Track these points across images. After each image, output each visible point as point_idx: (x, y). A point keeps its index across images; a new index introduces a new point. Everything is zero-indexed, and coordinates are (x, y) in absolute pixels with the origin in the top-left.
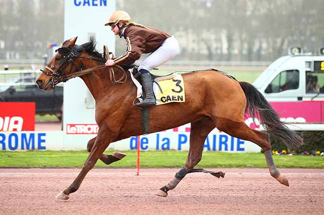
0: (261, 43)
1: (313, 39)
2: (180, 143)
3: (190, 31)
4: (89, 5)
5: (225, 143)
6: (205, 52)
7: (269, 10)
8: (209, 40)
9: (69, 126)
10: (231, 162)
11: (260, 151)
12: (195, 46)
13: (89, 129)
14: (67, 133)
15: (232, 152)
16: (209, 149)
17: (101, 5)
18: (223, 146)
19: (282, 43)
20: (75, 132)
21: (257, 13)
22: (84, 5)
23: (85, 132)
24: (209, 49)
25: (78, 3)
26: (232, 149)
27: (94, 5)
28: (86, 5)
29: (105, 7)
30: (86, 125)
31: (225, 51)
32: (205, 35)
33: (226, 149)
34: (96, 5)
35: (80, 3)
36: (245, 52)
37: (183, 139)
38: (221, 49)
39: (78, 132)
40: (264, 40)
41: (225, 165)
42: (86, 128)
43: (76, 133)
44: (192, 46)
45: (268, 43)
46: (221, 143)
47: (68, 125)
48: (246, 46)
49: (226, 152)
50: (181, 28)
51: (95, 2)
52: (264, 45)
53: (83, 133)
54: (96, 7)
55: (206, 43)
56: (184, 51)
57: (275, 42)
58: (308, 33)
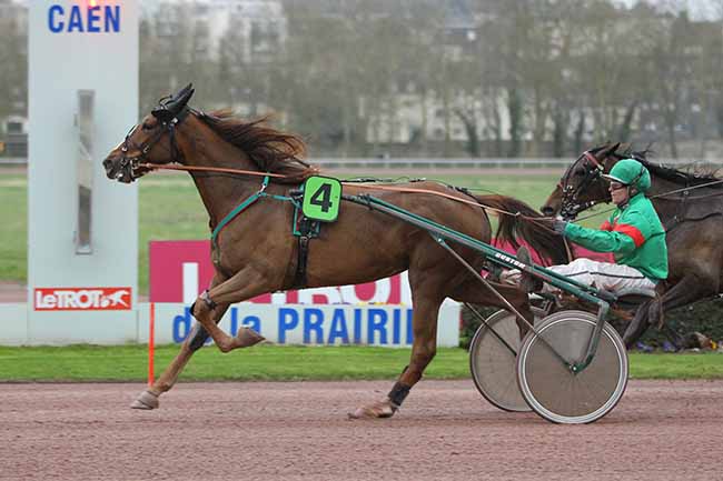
0: (582, 117)
1: (696, 108)
2: (283, 327)
3: (432, 92)
4: (81, 30)
5: (381, 327)
6: (463, 137)
7: (600, 45)
8: (471, 112)
9: (39, 293)
10: (376, 368)
11: (456, 343)
12: (441, 125)
13: (84, 299)
14: (37, 309)
15: (396, 346)
16: (346, 339)
17: (107, 30)
18: (377, 333)
19: (629, 118)
20: (53, 306)
21: (573, 52)
22: (70, 30)
23: (74, 306)
24: (471, 131)
25: (56, 26)
26: (396, 340)
27: (92, 29)
28: (76, 29)
29: (116, 34)
30: (77, 290)
31: (506, 135)
32: (462, 101)
33: (384, 340)
34: (97, 30)
35: (61, 25)
36: (548, 137)
37: (289, 319)
38: (497, 131)
39: (60, 306)
40: (588, 111)
41: (361, 374)
42: (77, 296)
43: (56, 308)
44: (433, 125)
45: (597, 118)
46: (372, 327)
47: (37, 290)
48: (550, 124)
49: (384, 345)
50: (411, 87)
51: (95, 24)
52: (590, 123)
53: (70, 308)
54: (96, 34)
55: (463, 118)
56: (417, 134)
57: (615, 115)
58: (684, 95)
